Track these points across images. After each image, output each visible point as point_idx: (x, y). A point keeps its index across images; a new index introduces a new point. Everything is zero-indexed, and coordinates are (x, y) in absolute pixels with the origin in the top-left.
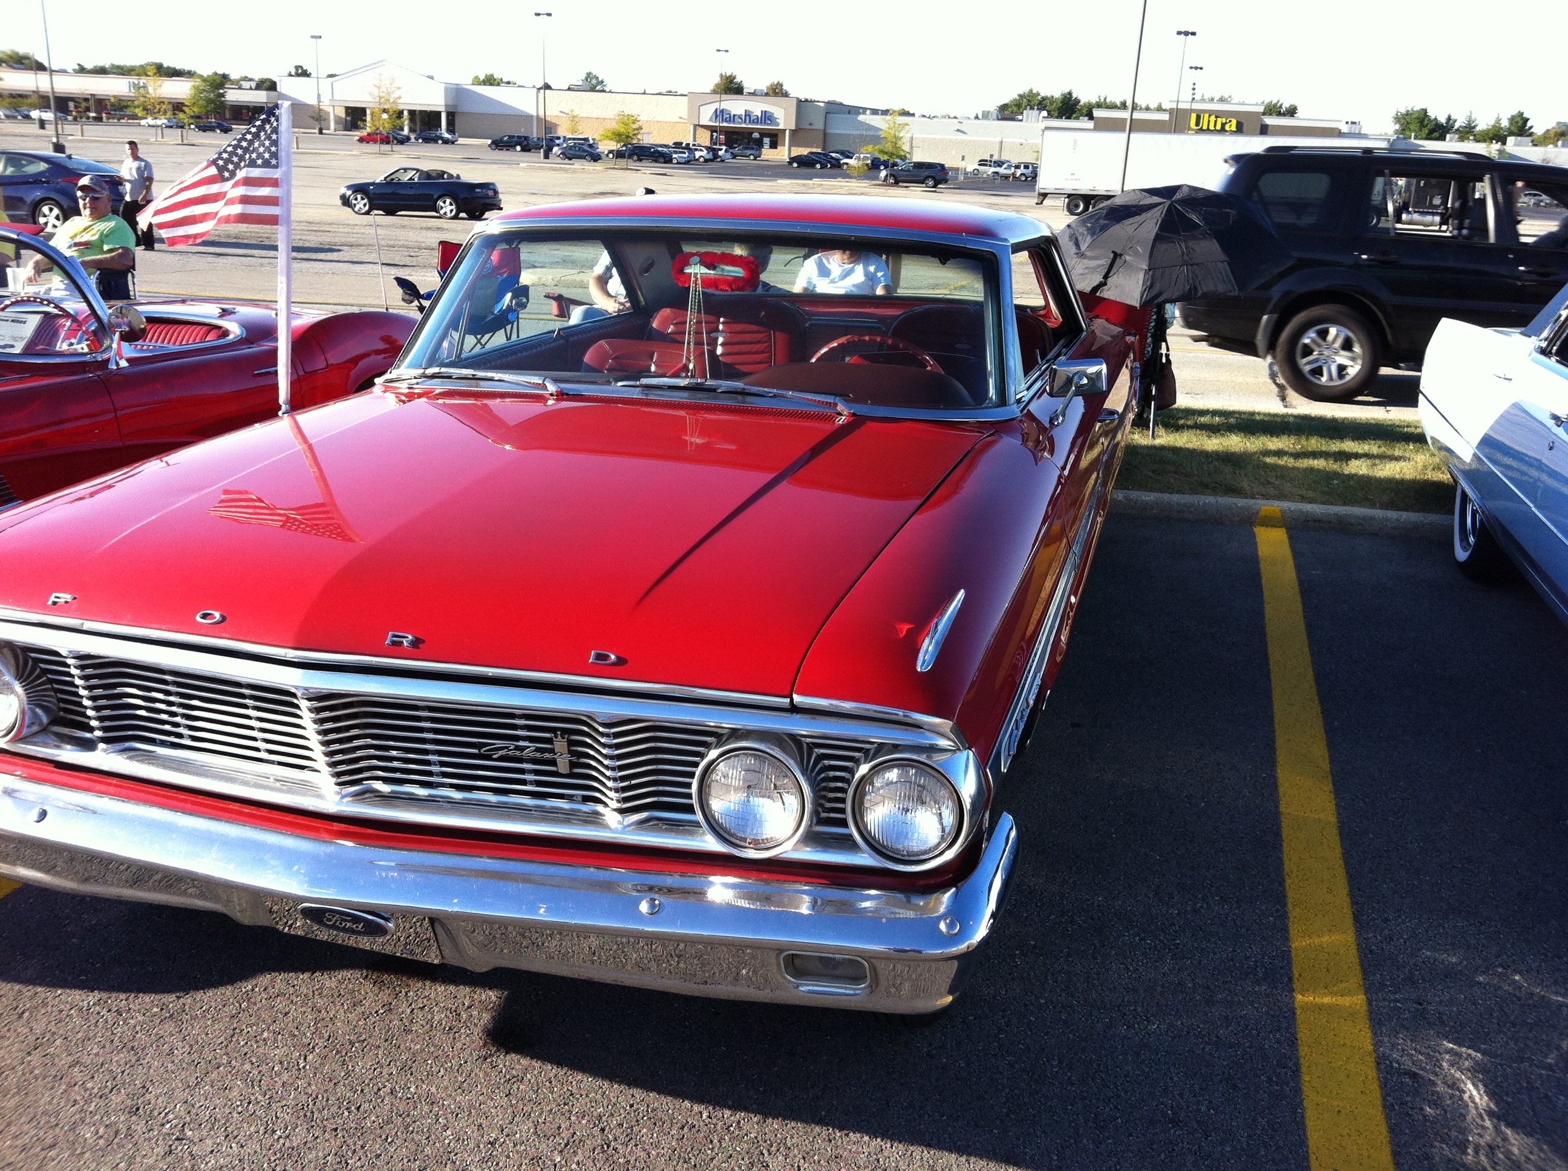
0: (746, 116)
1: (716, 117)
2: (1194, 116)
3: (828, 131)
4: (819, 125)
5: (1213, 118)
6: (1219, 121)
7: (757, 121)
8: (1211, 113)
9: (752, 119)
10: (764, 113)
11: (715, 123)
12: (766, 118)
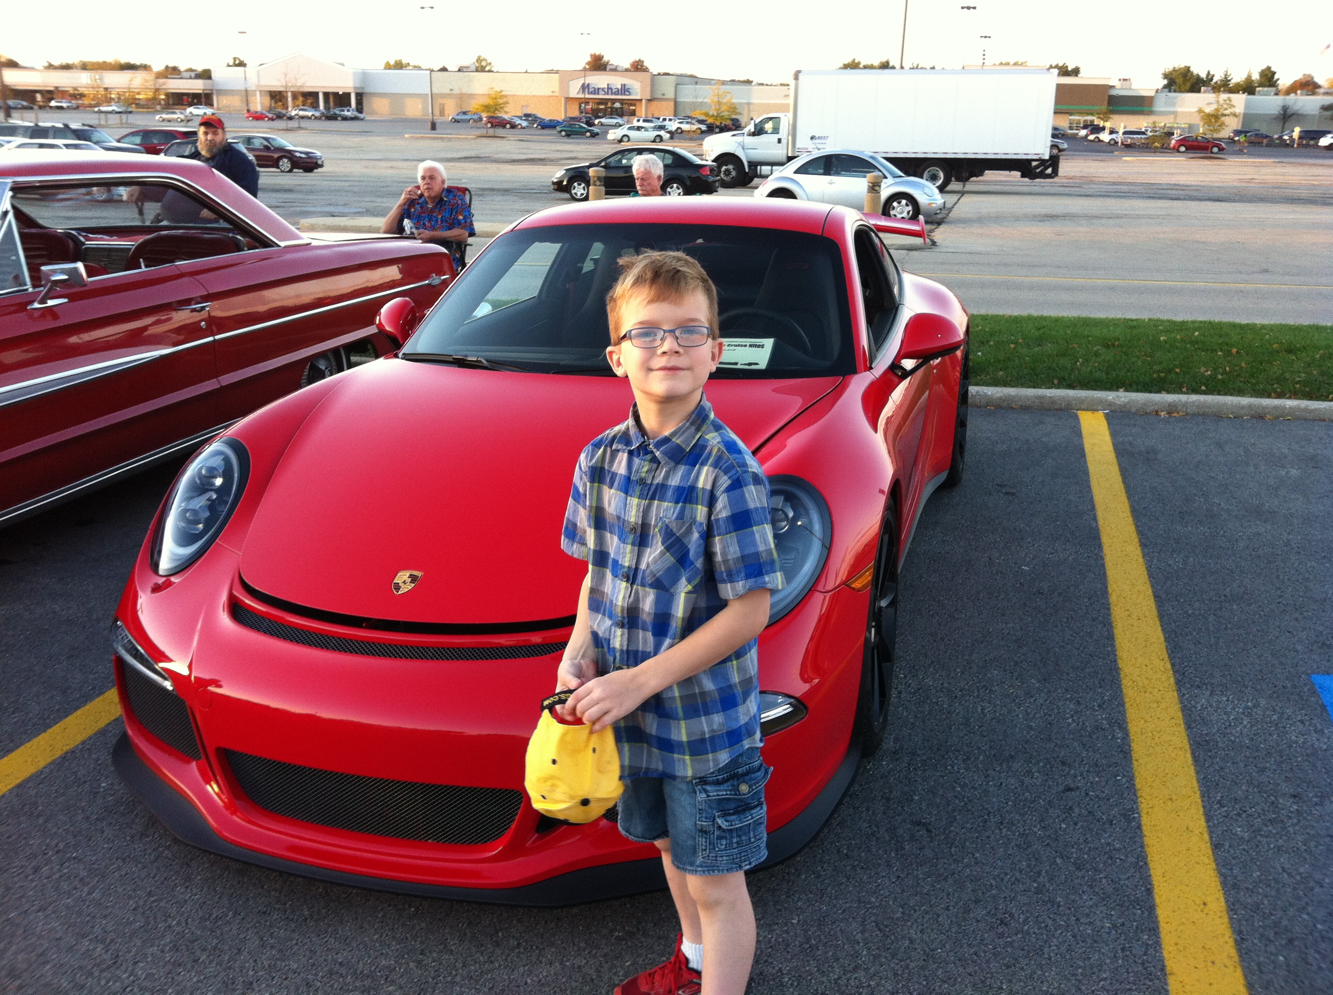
0: (608, 88)
1: (584, 92)
3: (680, 100)
4: (670, 96)
7: (617, 93)
9: (614, 91)
10: (624, 86)
11: (581, 96)
12: (624, 89)
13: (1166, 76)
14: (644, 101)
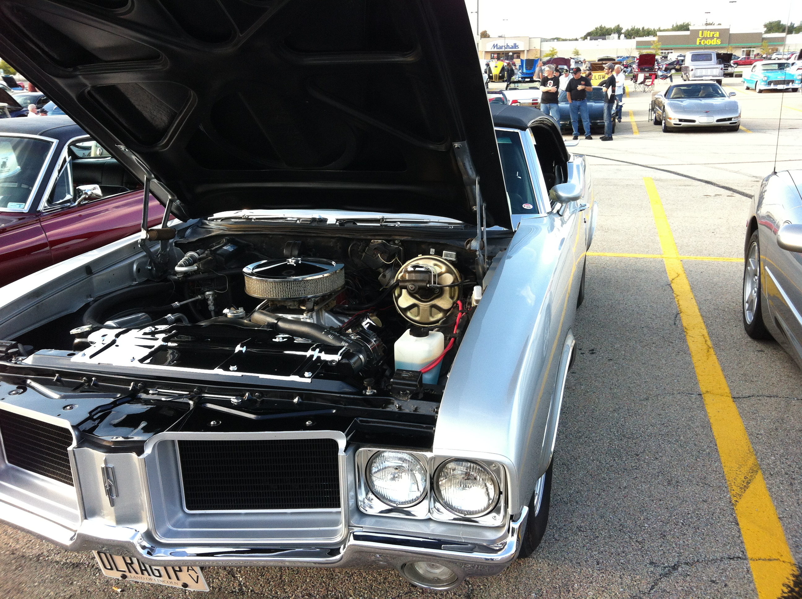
0: (507, 46)
1: (494, 47)
2: (701, 32)
3: (542, 50)
4: (538, 48)
5: (709, 32)
6: (712, 33)
7: (512, 48)
8: (708, 30)
9: (510, 47)
10: (515, 44)
11: (493, 50)
12: (515, 46)
13: (765, 26)
14: (526, 52)
